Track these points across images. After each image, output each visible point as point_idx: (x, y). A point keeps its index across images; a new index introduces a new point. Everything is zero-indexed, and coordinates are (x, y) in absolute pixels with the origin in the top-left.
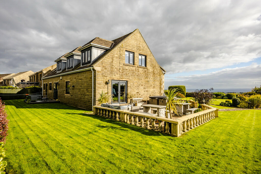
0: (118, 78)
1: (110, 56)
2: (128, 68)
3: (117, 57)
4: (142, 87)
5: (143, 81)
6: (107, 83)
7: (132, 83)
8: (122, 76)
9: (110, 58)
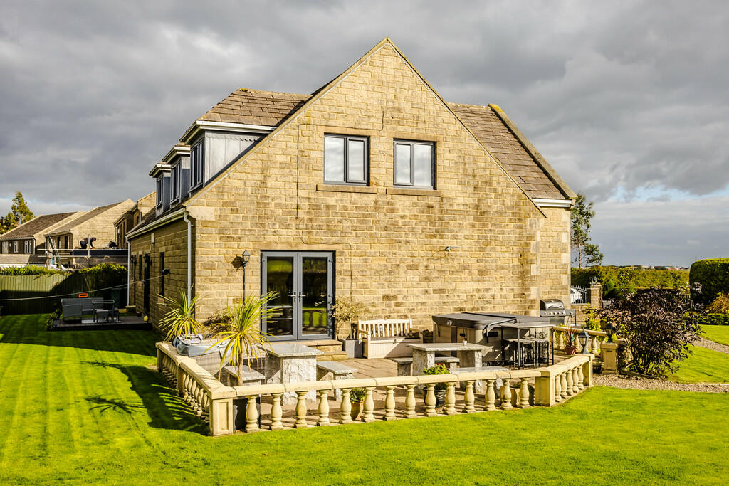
0: (289, 244)
1: (251, 163)
2: (336, 201)
3: (283, 165)
4: (413, 276)
5: (419, 247)
6: (240, 263)
7: (355, 260)
8: (310, 232)
9: (255, 171)
